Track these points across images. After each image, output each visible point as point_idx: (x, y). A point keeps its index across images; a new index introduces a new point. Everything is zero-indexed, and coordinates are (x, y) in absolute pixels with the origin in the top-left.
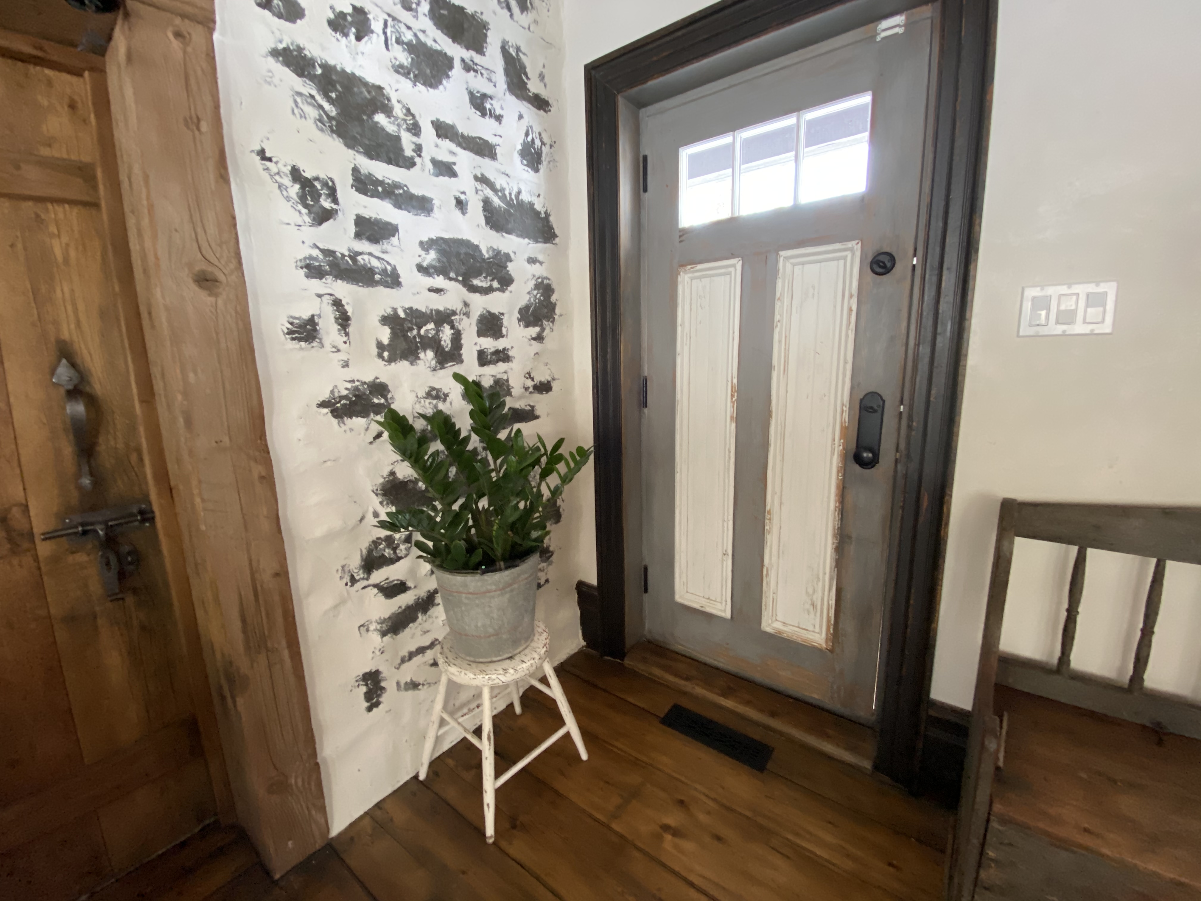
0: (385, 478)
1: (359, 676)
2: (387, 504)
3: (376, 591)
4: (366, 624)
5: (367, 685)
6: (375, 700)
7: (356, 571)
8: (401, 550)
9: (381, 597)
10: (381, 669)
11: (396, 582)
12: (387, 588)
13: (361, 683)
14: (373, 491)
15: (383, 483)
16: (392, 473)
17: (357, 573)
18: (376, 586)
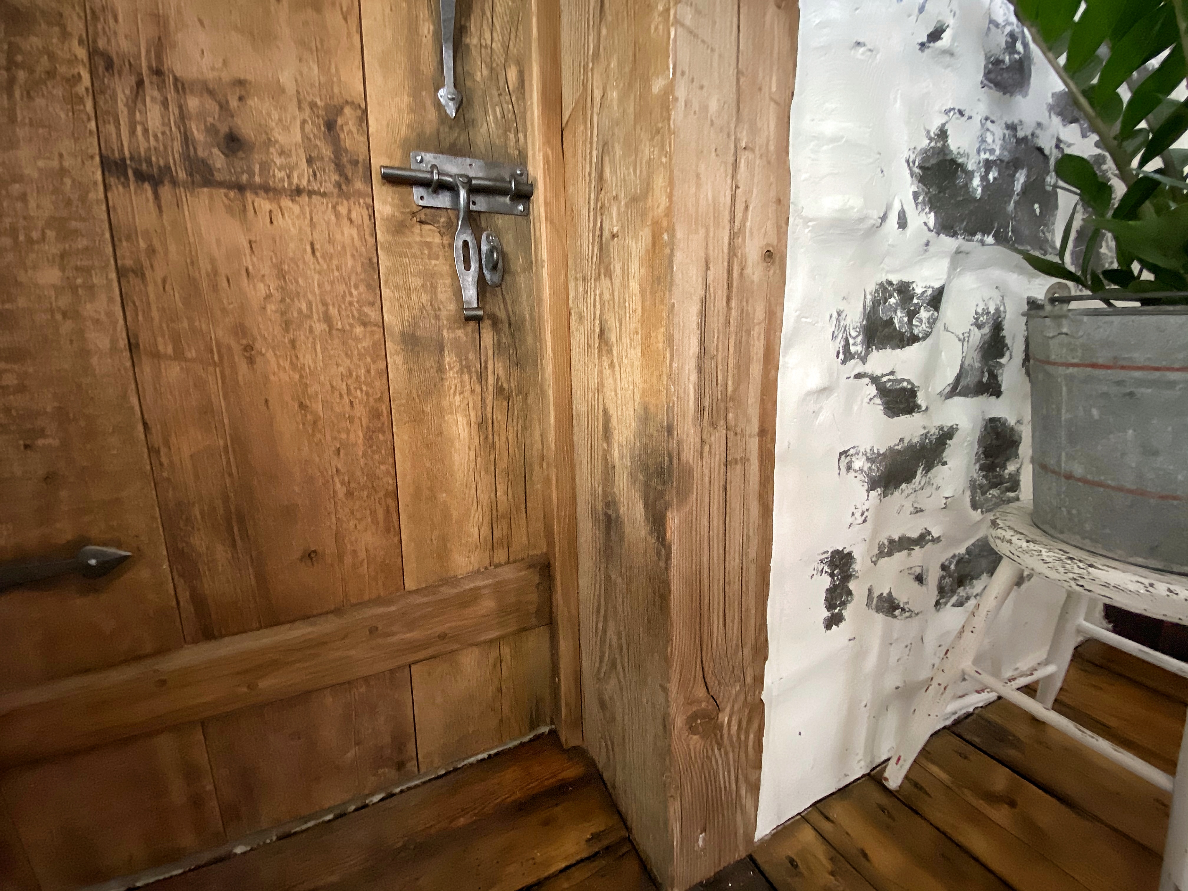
0: (931, 139)
1: (828, 552)
2: (924, 203)
3: (872, 390)
4: (850, 453)
5: (832, 575)
6: (836, 611)
7: (854, 334)
8: (921, 321)
9: (878, 408)
10: (855, 555)
11: (905, 384)
12: (890, 391)
13: (826, 569)
14: (908, 162)
15: (926, 151)
16: (943, 134)
17: (854, 338)
18: (875, 380)
